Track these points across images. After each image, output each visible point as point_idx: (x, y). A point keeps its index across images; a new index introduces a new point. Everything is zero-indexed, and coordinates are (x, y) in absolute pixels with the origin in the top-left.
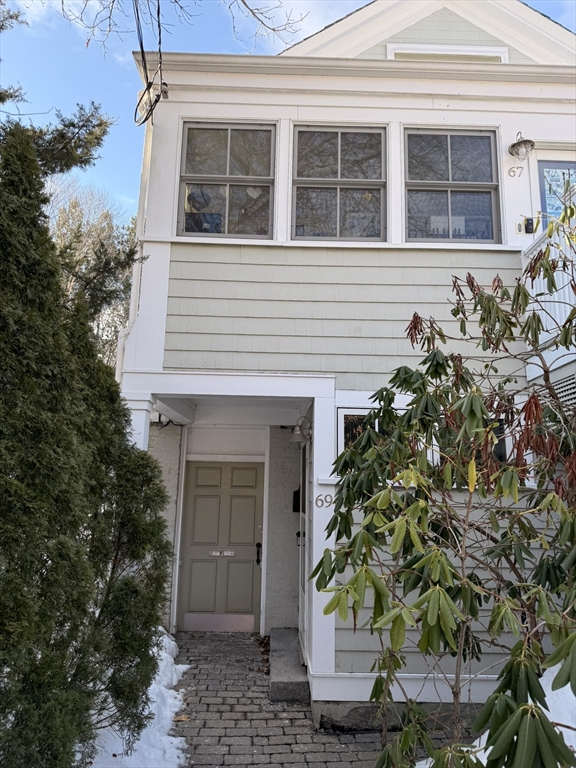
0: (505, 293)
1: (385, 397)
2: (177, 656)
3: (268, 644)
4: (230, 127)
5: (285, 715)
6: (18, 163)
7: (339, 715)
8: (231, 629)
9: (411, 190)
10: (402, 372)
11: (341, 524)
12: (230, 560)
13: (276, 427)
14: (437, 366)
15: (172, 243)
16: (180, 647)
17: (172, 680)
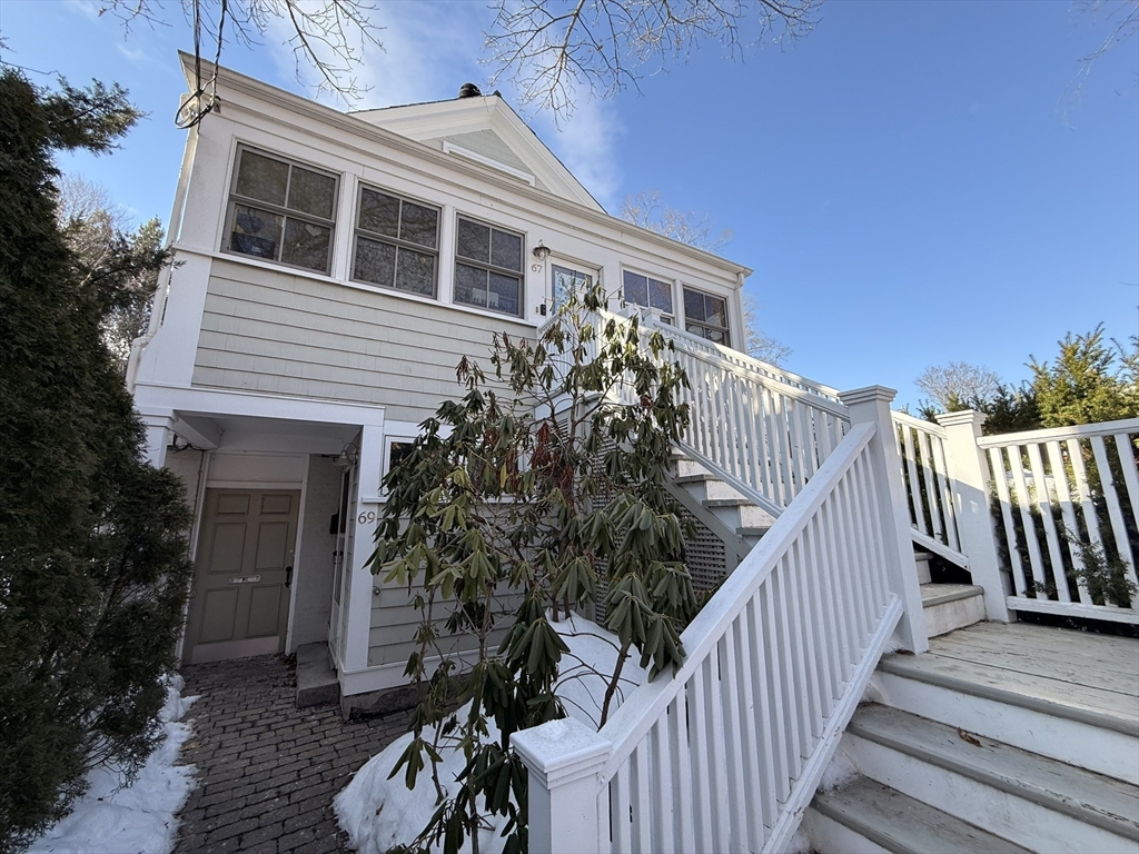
0: (530, 350)
1: (432, 425)
2: (183, 690)
3: (295, 659)
4: (291, 163)
5: (313, 717)
6: (15, 117)
7: (369, 705)
8: (251, 653)
9: (458, 264)
10: (448, 404)
11: (388, 529)
12: (255, 586)
13: (317, 455)
14: (475, 402)
15: (214, 258)
16: (187, 681)
17: (177, 713)
